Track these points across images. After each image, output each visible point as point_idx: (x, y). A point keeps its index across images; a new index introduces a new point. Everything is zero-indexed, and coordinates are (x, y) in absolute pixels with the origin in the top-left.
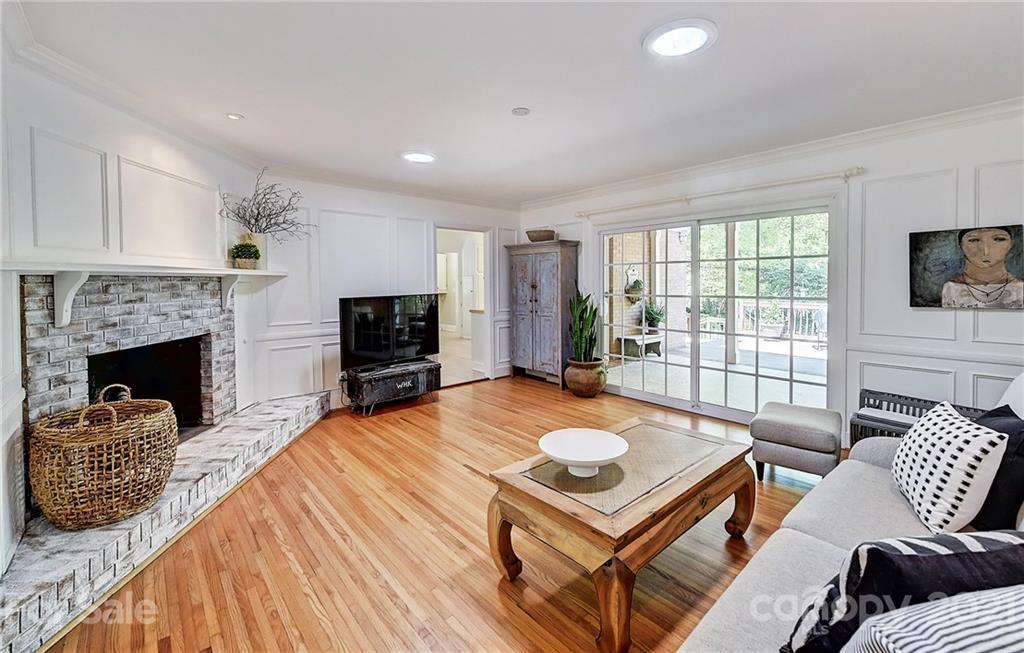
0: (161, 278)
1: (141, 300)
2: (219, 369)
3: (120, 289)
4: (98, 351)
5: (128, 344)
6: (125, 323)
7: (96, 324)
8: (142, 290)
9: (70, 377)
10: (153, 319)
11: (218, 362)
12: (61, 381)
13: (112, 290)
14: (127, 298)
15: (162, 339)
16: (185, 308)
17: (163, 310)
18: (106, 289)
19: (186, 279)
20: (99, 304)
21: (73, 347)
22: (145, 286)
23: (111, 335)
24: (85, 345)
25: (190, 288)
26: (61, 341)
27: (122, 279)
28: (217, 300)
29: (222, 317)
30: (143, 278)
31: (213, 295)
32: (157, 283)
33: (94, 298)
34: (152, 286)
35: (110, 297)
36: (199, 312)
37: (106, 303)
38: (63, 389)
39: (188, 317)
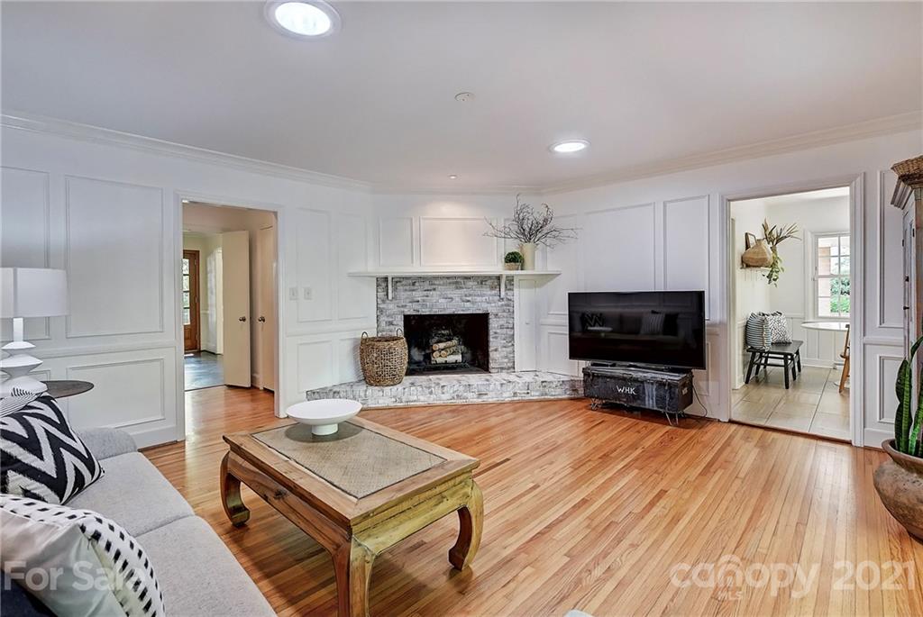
0: (448, 278)
1: (434, 289)
2: (496, 338)
3: (422, 284)
4: (409, 313)
5: (426, 311)
6: (424, 301)
7: (408, 300)
8: (435, 284)
9: (395, 323)
10: (442, 300)
11: (496, 333)
12: (391, 323)
13: (417, 284)
14: (426, 288)
15: (447, 312)
16: (466, 296)
17: (449, 296)
18: (414, 284)
19: (467, 278)
20: (410, 291)
21: (396, 310)
22: (437, 282)
23: (415, 306)
24: (402, 309)
25: (470, 283)
26: (391, 306)
27: (422, 279)
28: (496, 291)
29: (500, 303)
30: (436, 278)
31: (492, 288)
32: (445, 281)
33: (407, 288)
34: (441, 282)
35: (416, 288)
36: (478, 299)
37: (414, 290)
38: (392, 327)
39: (468, 301)
